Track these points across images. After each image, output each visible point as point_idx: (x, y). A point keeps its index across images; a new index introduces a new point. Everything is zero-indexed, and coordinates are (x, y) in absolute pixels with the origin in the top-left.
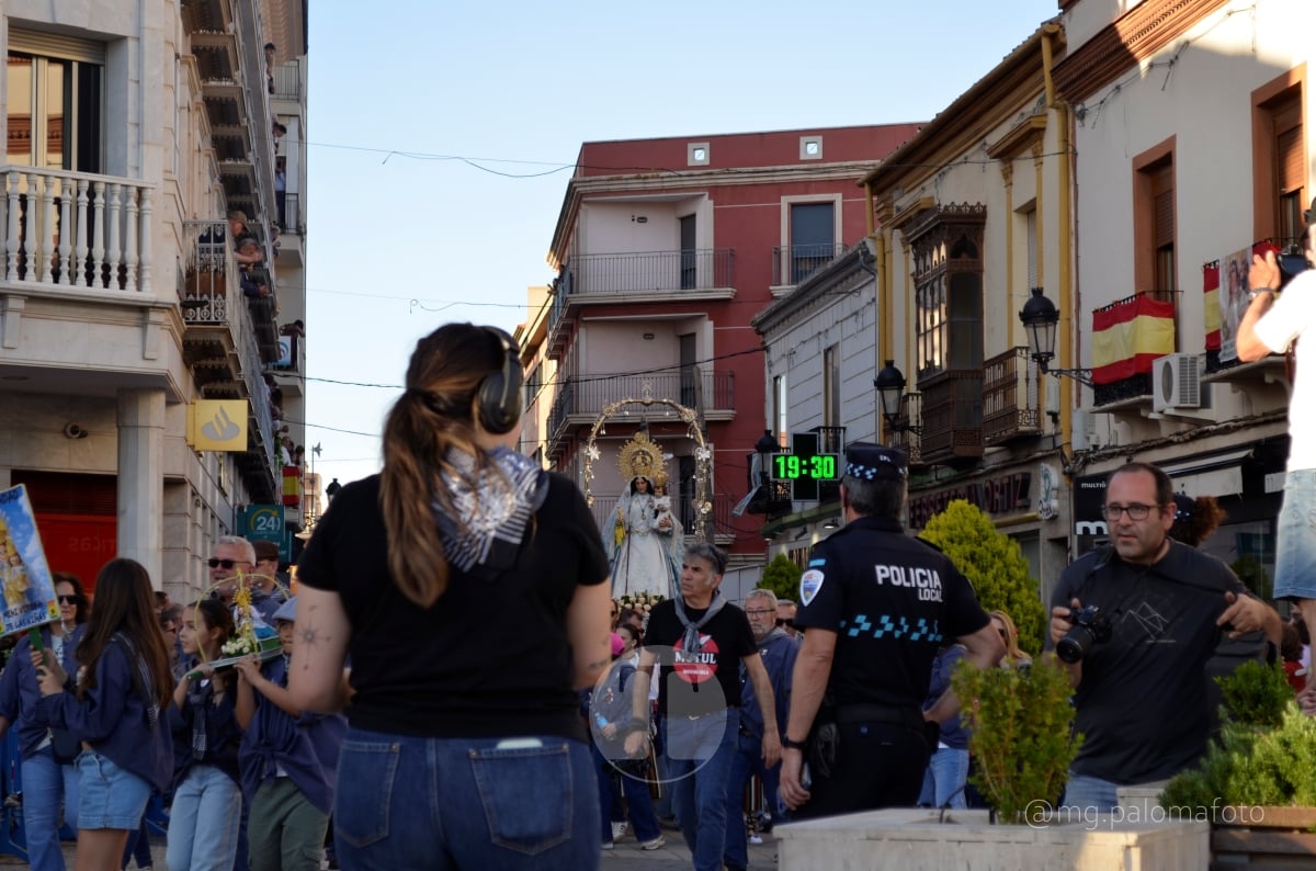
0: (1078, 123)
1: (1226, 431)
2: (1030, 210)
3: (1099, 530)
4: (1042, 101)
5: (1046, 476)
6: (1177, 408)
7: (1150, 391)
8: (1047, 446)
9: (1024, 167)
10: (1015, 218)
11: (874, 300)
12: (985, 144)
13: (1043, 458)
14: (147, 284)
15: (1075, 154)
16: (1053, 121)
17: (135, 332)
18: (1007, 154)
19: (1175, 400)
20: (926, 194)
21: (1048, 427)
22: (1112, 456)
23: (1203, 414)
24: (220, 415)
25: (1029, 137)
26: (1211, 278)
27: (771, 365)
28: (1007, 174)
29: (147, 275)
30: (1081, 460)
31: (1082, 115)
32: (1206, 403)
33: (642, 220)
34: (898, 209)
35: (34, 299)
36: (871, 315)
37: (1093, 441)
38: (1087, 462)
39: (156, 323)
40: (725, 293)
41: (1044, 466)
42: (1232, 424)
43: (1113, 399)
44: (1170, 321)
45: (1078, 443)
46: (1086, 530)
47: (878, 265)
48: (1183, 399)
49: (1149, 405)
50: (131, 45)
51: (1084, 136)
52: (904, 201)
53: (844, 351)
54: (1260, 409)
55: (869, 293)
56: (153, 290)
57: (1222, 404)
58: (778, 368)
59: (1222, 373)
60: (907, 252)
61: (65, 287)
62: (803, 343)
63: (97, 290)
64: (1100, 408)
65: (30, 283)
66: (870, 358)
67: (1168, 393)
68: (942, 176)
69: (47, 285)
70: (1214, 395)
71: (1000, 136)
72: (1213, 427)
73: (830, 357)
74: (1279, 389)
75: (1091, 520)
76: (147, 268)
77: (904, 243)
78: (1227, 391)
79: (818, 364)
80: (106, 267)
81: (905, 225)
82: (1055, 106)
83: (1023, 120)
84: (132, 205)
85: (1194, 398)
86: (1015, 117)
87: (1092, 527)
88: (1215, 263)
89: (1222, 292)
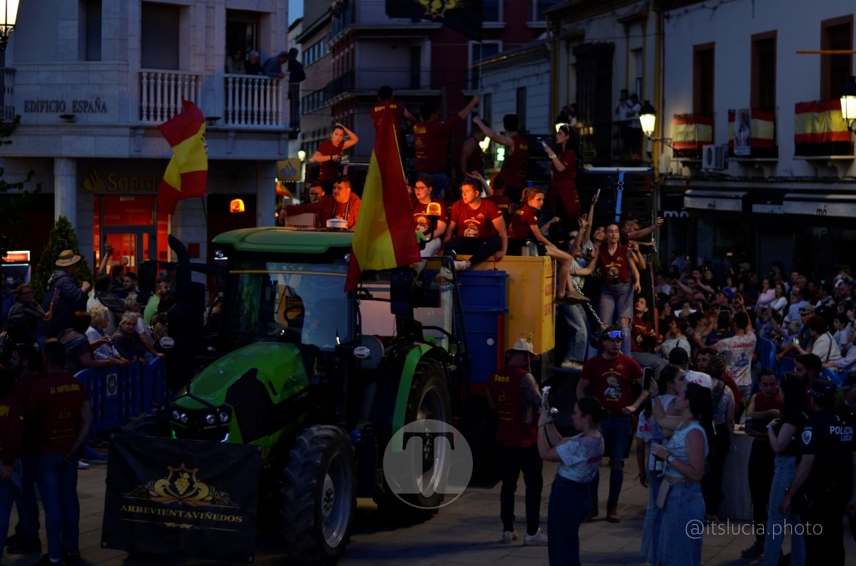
0: (666, 20)
1: (735, 181)
2: (639, 51)
3: (674, 215)
4: (647, 4)
6: (714, 169)
7: (701, 158)
9: (636, 30)
10: (631, 55)
11: (549, 72)
12: (615, 14)
14: (280, 122)
15: (664, 34)
16: (653, 17)
17: (276, 142)
18: (628, 23)
19: (713, 165)
20: (580, 28)
21: (646, 158)
22: (680, 179)
23: (725, 172)
24: (289, 166)
25: (640, 19)
26: (731, 116)
27: (482, 87)
28: (627, 31)
29: (280, 118)
30: (663, 177)
31: (668, 17)
32: (726, 167)
34: (564, 30)
35: (240, 133)
36: (547, 78)
37: (669, 170)
38: (666, 179)
39: (284, 139)
42: (738, 179)
43: (682, 156)
44: (709, 127)
45: (662, 170)
46: (668, 215)
47: (552, 55)
48: (716, 165)
49: (701, 163)
50: (272, 16)
51: (669, 28)
52: (567, 27)
53: (530, 92)
54: (751, 174)
55: (546, 67)
56: (282, 124)
57: (734, 169)
58: (487, 91)
59: (735, 159)
60: (568, 53)
61: (250, 126)
62: (504, 81)
63: (262, 126)
64: (675, 159)
65: (237, 125)
66: (545, 99)
67: (709, 163)
68: (590, 21)
69: (243, 125)
70: (730, 164)
71: (623, 12)
72: (729, 178)
73: (521, 92)
74: (760, 170)
75: (671, 210)
76: (280, 115)
77: (567, 48)
78: (736, 164)
79: (513, 95)
80: (265, 116)
81: (569, 40)
82: (654, 10)
83: (637, 10)
84: (274, 87)
85: (721, 166)
86: (632, 6)
87: (671, 214)
88: (735, 111)
89: (737, 124)
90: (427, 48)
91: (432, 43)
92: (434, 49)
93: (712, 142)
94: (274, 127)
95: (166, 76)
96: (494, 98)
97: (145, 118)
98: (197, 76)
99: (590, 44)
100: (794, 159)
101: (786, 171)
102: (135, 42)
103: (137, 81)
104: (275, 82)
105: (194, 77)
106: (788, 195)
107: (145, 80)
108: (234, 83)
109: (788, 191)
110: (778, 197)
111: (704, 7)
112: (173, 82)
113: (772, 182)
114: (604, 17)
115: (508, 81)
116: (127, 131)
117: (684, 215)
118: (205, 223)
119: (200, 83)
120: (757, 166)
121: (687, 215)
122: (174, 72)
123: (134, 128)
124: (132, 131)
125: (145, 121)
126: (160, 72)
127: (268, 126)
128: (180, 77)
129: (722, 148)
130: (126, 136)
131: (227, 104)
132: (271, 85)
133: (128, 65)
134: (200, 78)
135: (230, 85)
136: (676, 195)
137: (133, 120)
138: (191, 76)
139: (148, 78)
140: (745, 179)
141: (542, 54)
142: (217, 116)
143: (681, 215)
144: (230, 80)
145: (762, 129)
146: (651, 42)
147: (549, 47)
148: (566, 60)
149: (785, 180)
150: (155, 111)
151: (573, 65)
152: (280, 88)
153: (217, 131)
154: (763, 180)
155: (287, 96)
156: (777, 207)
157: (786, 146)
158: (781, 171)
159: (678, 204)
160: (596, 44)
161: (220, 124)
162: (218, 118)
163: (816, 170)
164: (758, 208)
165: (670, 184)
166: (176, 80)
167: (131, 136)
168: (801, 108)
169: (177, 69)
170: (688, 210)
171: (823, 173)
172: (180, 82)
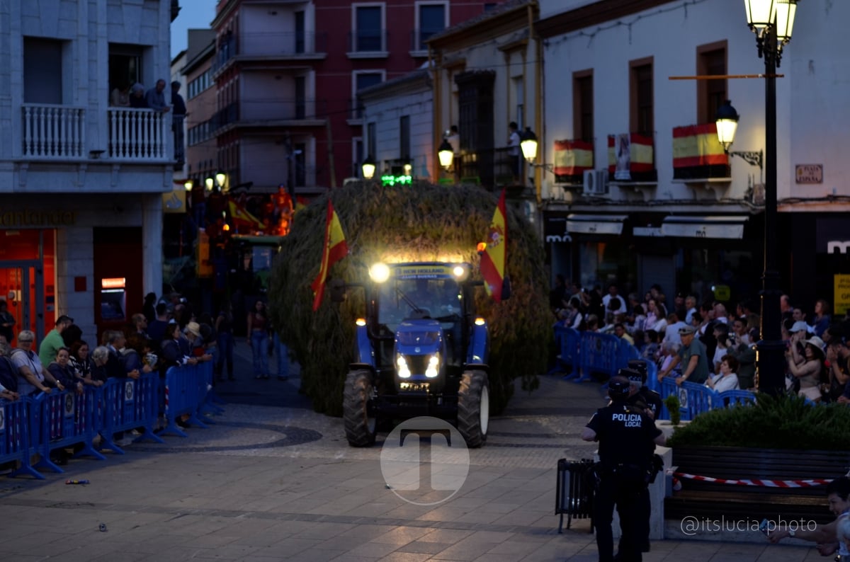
0: (545, 48)
1: (615, 205)
2: (519, 79)
3: (557, 240)
4: (527, 32)
5: (528, 207)
6: (595, 194)
7: (582, 182)
8: (528, 192)
9: (516, 58)
10: (512, 84)
11: (431, 100)
12: (495, 42)
13: (526, 198)
14: (164, 155)
15: (543, 62)
16: (532, 45)
17: (161, 175)
18: (508, 51)
19: (594, 190)
20: (461, 56)
21: (528, 184)
22: (562, 204)
23: (606, 196)
24: (173, 197)
25: (520, 47)
26: (611, 141)
27: (366, 117)
28: (508, 59)
29: (164, 150)
30: (546, 203)
31: (547, 45)
32: (607, 191)
33: (274, 13)
34: (446, 59)
36: (429, 107)
37: (552, 196)
38: (548, 204)
39: (168, 171)
40: (321, 56)
41: (527, 201)
42: (619, 203)
43: (564, 182)
44: (589, 153)
45: (545, 195)
47: (434, 84)
48: (597, 189)
49: (582, 189)
51: (548, 55)
52: (449, 55)
53: (413, 120)
54: (631, 198)
55: (428, 95)
56: (167, 156)
57: (614, 194)
58: (371, 120)
59: (616, 183)
60: (450, 81)
61: (134, 159)
62: (388, 110)
63: (146, 159)
64: (557, 184)
65: (121, 158)
66: (428, 128)
67: (590, 186)
68: (471, 49)
69: (127, 158)
70: (611, 189)
71: (503, 40)
72: (610, 202)
73: (405, 121)
74: (640, 193)
75: (554, 234)
76: (164, 147)
77: (449, 76)
78: (617, 189)
79: (397, 124)
80: (149, 148)
81: (450, 68)
82: (534, 38)
83: (517, 38)
84: (158, 120)
85: (602, 190)
86: (512, 34)
87: (554, 238)
88: (614, 136)
89: (616, 149)
90: (311, 79)
91: (316, 73)
92: (318, 80)
93: (593, 167)
94: (158, 159)
95: (50, 110)
96: (379, 127)
97: (29, 152)
98: (80, 110)
99: (471, 73)
100: (673, 183)
101: (665, 194)
102: (17, 76)
103: (20, 116)
104: (158, 114)
105: (77, 111)
106: (668, 218)
107: (28, 115)
108: (117, 116)
109: (668, 214)
110: (657, 220)
111: (582, 34)
112: (56, 116)
113: (652, 206)
114: (485, 45)
115: (392, 110)
116: (11, 166)
117: (567, 239)
118: (92, 256)
119: (83, 117)
120: (637, 190)
121: (570, 239)
122: (57, 106)
123: (18, 163)
124: (17, 165)
125: (29, 156)
126: (43, 106)
127: (152, 159)
128: (63, 111)
129: (602, 173)
130: (10, 171)
131: (111, 137)
132: (155, 118)
133: (11, 100)
134: (84, 112)
135: (114, 118)
136: (559, 220)
137: (17, 154)
138: (74, 110)
139: (32, 113)
140: (626, 203)
141: (424, 82)
142: (101, 149)
143: (564, 239)
144: (114, 113)
145: (641, 154)
146: (531, 69)
147: (431, 76)
148: (448, 88)
149: (665, 203)
150: (39, 146)
151: (455, 93)
152: (164, 120)
153: (101, 164)
154: (642, 203)
155: (171, 128)
156: (657, 229)
157: (665, 170)
158: (660, 195)
159: (561, 229)
160: (477, 72)
161: (104, 157)
162: (103, 152)
163: (695, 193)
164: (638, 231)
165: (552, 208)
166: (60, 114)
167: (15, 170)
168: (679, 132)
169: (61, 102)
170: (571, 234)
171: (701, 196)
172: (63, 116)
